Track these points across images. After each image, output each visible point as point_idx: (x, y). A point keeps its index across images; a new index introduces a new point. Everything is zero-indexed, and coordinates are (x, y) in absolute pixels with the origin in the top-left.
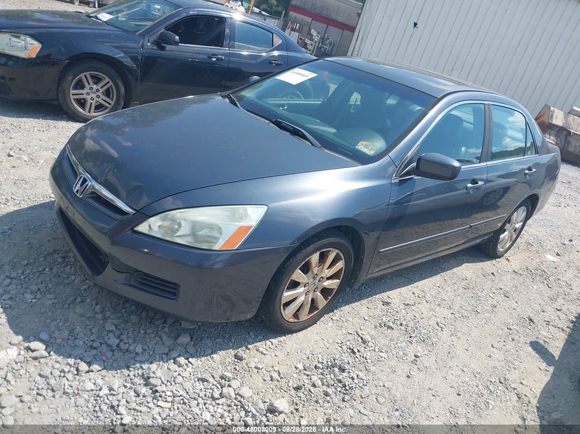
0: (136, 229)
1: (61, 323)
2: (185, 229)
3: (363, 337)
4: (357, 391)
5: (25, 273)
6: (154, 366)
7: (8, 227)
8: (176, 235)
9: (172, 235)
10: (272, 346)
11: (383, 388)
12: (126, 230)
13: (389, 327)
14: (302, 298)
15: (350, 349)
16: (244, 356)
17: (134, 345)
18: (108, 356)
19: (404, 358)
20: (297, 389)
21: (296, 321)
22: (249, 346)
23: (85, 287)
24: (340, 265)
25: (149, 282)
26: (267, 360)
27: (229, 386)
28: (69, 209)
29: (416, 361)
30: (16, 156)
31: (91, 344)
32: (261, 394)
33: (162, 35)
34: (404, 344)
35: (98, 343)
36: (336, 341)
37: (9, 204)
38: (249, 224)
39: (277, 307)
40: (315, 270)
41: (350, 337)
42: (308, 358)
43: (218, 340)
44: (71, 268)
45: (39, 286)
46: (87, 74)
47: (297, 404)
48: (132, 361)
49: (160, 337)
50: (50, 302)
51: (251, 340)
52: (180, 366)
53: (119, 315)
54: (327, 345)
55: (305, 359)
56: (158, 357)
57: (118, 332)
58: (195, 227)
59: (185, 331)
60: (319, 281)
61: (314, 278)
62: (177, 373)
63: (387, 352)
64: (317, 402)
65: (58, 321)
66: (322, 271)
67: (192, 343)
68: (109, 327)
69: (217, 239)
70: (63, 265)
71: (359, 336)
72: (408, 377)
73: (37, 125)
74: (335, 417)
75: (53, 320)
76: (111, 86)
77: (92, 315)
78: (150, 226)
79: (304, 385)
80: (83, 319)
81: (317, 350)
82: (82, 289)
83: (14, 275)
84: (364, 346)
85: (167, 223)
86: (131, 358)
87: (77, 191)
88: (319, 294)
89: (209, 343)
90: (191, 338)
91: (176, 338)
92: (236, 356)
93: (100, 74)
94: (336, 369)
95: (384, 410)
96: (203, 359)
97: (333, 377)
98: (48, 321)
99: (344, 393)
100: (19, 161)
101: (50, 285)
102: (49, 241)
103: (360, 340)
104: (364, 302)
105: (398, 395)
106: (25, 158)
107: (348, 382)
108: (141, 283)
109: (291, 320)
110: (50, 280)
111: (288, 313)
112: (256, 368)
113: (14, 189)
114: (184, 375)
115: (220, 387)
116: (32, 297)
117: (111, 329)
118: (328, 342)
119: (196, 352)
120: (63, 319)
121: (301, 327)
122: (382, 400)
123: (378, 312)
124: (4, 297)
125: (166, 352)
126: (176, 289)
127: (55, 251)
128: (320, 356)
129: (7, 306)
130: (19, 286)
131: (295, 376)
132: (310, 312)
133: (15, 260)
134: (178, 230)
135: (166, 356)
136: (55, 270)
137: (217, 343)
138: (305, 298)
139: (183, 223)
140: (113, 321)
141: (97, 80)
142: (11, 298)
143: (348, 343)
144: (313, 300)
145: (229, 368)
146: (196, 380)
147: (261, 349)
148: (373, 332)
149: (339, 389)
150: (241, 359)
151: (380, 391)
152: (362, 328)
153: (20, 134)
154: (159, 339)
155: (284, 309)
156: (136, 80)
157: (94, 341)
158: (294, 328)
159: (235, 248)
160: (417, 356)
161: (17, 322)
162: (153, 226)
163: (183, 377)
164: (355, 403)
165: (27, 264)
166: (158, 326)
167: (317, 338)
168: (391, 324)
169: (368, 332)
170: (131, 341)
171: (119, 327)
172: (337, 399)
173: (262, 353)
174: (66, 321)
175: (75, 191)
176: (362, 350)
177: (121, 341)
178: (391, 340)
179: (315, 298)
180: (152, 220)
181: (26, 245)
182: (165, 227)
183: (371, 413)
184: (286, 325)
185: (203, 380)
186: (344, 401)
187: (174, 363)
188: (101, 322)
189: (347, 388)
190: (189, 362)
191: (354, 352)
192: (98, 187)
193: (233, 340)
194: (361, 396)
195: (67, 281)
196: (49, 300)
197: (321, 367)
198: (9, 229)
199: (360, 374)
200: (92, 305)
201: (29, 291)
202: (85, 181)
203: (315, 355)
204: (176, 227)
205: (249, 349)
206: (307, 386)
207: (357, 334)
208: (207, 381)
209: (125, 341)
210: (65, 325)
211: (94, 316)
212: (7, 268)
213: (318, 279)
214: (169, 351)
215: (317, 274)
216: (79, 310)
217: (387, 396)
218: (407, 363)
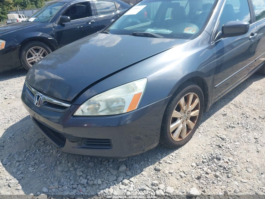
0: (74, 114)
1: (53, 179)
2: (103, 106)
3: (221, 137)
4: (234, 169)
5: (26, 156)
6: (111, 190)
7: (12, 134)
8: (99, 111)
9: (97, 112)
10: (173, 158)
11: (247, 163)
12: (69, 117)
13: (233, 127)
14: (181, 126)
15: (217, 146)
16: (160, 168)
17: (96, 180)
18: (83, 191)
19: (250, 142)
20: (199, 178)
21: (181, 139)
22: (160, 162)
23: (59, 155)
24: (197, 101)
25: (92, 143)
26: (174, 166)
27: (159, 189)
28: (36, 115)
29: (258, 141)
30: (9, 98)
31: (72, 187)
32: (179, 188)
33: (61, 18)
34: (245, 134)
35: (76, 185)
36: (208, 144)
37: (10, 122)
38: (139, 92)
39: (169, 135)
40: (184, 108)
41: (214, 139)
42: (196, 158)
43: (142, 163)
44: (49, 146)
45: (35, 161)
46: (32, 49)
47: (202, 188)
48: (98, 190)
49: (109, 171)
50: (43, 168)
51: (160, 158)
52: (126, 185)
53: (82, 165)
54: (204, 148)
55: (195, 159)
56: (112, 183)
57: (84, 176)
58: (109, 103)
59: (122, 163)
60: (188, 114)
61: (184, 113)
62: (126, 190)
63: (238, 141)
64: (213, 183)
65: (50, 178)
66: (188, 108)
67: (128, 169)
68: (79, 173)
69: (124, 106)
70: (45, 146)
71: (219, 137)
72: (258, 152)
73: (16, 81)
74: (229, 189)
75: (48, 179)
76: (45, 51)
77: (68, 169)
78: (82, 111)
79: (201, 175)
80: (63, 173)
81: (200, 152)
82: (58, 156)
83: (20, 159)
84: (224, 142)
85: (91, 106)
86: (96, 189)
87: (37, 104)
88: (190, 121)
89: (137, 166)
90: (126, 166)
91: (118, 169)
92: (155, 169)
93: (38, 47)
94: (215, 160)
95: (255, 176)
96: (138, 176)
97: (215, 165)
98: (45, 180)
99: (226, 173)
100: (11, 100)
101: (41, 159)
102: (35, 135)
103: (220, 139)
104: (212, 117)
105: (258, 164)
106: (13, 97)
107: (225, 165)
108: (88, 145)
109: (178, 140)
110: (40, 156)
111: (175, 137)
112: (170, 173)
113: (11, 114)
114: (130, 190)
115: (154, 191)
116: (33, 168)
117: (80, 174)
118: (203, 145)
119: (132, 174)
120: (52, 176)
121: (185, 142)
122: (250, 170)
123: (222, 121)
124: (18, 174)
125: (116, 179)
126: (109, 142)
127: (39, 140)
128: (202, 155)
129: (20, 178)
130: (25, 165)
131: (194, 171)
132: (187, 132)
133: (19, 151)
134: (99, 108)
135: (116, 181)
136: (41, 150)
137: (142, 165)
138: (183, 125)
139: (101, 103)
140: (80, 170)
141: (37, 50)
142: (22, 173)
143: (215, 143)
144: (187, 125)
145: (154, 178)
146: (138, 190)
147: (168, 161)
148: (225, 133)
149: (222, 171)
150: (159, 170)
151: (246, 165)
152: (218, 132)
153: (8, 87)
154: (109, 172)
155: (173, 135)
156: (56, 45)
157: (73, 184)
158: (181, 144)
159: (136, 108)
160: (256, 139)
161: (28, 185)
162: (83, 110)
163: (130, 191)
164: (236, 177)
165: (26, 151)
166: (105, 165)
167: (196, 145)
168: (232, 125)
169: (223, 133)
170: (94, 178)
171: (84, 172)
172: (224, 178)
173: (169, 163)
174: (54, 177)
175: (35, 104)
176: (224, 144)
177: (88, 179)
178: (237, 134)
179: (188, 124)
180: (82, 106)
181: (23, 141)
182: (91, 108)
183: (248, 180)
184: (176, 144)
185: (143, 190)
186: (228, 177)
187: (122, 184)
188: (74, 172)
189: (227, 169)
190: (130, 181)
191: (220, 147)
192: (47, 98)
193: (150, 160)
194: (237, 172)
195: (49, 154)
196: (42, 167)
197: (206, 161)
198: (13, 135)
199: (230, 158)
200: (66, 164)
201: (30, 166)
202: (39, 97)
203: (200, 156)
204: (97, 106)
205: (161, 163)
206: (203, 175)
207: (217, 136)
208: (145, 190)
209: (91, 179)
210: (55, 179)
211: (69, 170)
212: (16, 156)
213: (187, 112)
214: (117, 177)
215: (185, 110)
216: (60, 169)
217: (252, 167)
218: (253, 144)
